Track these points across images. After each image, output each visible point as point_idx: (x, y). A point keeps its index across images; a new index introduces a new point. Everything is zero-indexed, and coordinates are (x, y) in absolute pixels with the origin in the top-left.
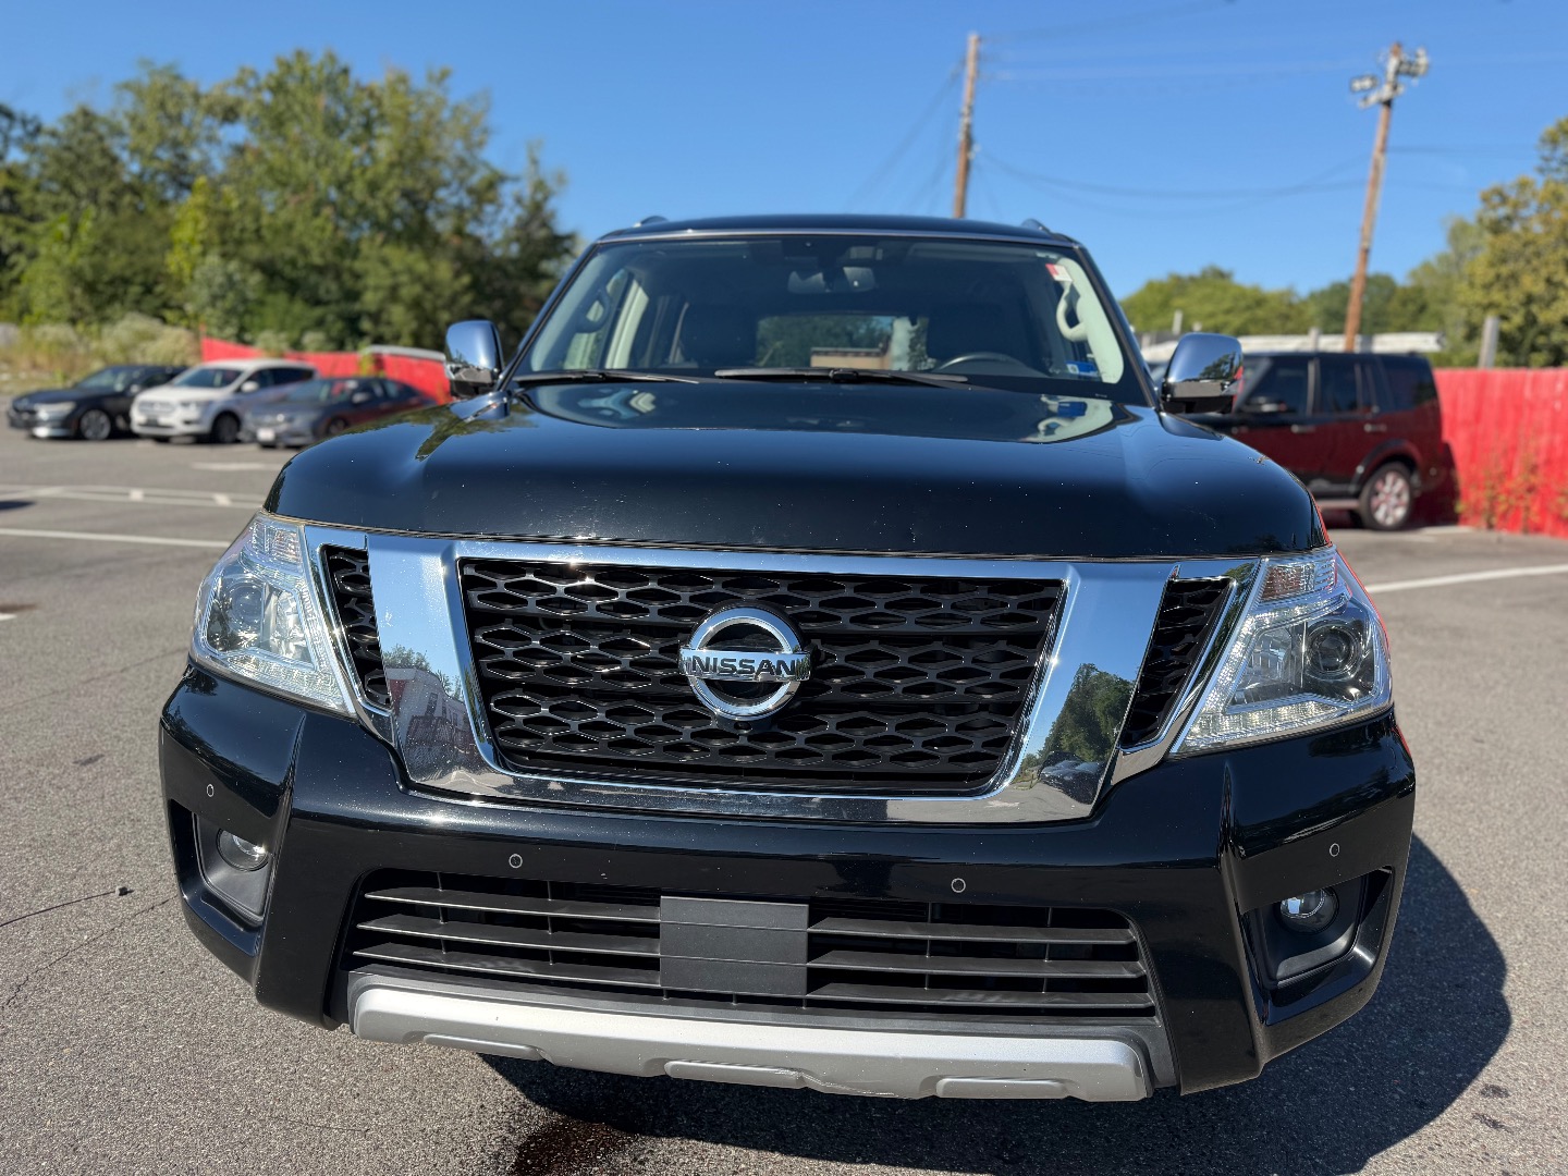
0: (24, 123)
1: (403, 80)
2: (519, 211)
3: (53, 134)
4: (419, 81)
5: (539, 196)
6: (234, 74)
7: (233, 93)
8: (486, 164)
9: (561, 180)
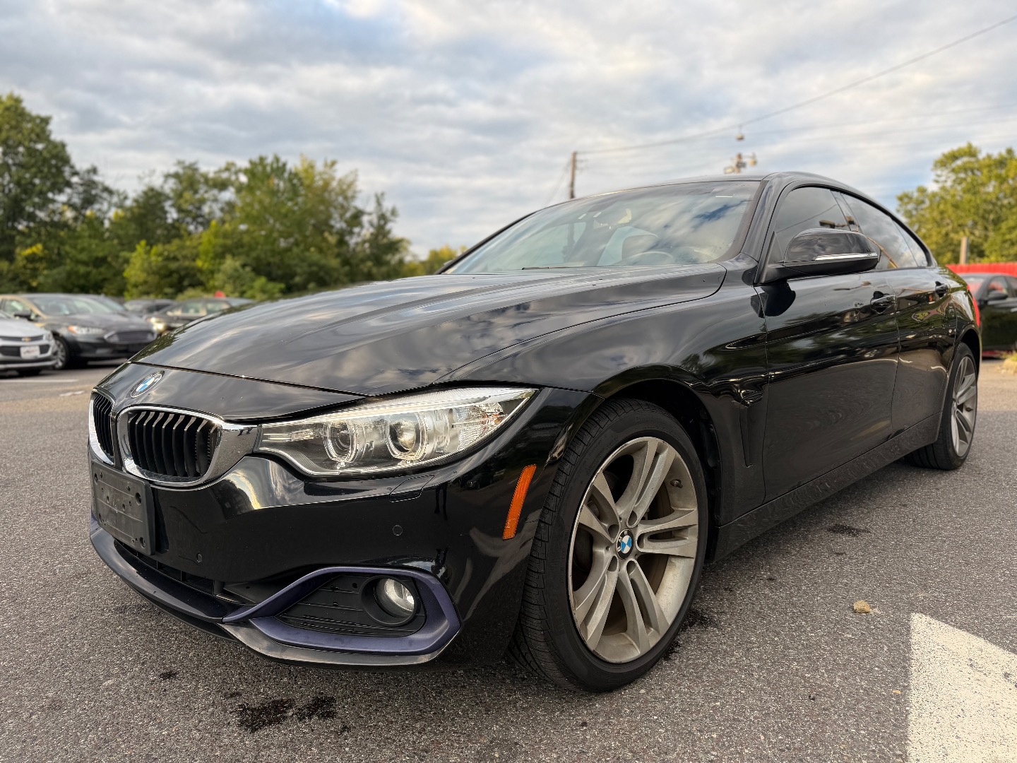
0: (119, 195)
1: (312, 167)
2: (372, 230)
3: (136, 201)
4: (319, 166)
5: (382, 222)
6: (223, 165)
7: (225, 175)
8: (355, 208)
9: (394, 212)
